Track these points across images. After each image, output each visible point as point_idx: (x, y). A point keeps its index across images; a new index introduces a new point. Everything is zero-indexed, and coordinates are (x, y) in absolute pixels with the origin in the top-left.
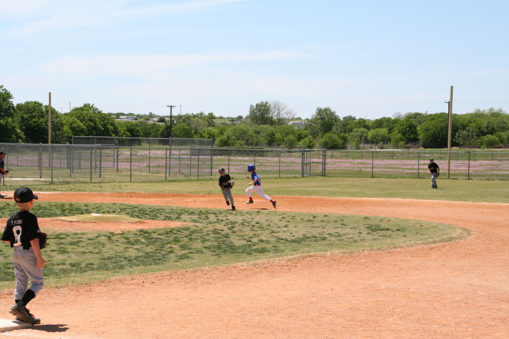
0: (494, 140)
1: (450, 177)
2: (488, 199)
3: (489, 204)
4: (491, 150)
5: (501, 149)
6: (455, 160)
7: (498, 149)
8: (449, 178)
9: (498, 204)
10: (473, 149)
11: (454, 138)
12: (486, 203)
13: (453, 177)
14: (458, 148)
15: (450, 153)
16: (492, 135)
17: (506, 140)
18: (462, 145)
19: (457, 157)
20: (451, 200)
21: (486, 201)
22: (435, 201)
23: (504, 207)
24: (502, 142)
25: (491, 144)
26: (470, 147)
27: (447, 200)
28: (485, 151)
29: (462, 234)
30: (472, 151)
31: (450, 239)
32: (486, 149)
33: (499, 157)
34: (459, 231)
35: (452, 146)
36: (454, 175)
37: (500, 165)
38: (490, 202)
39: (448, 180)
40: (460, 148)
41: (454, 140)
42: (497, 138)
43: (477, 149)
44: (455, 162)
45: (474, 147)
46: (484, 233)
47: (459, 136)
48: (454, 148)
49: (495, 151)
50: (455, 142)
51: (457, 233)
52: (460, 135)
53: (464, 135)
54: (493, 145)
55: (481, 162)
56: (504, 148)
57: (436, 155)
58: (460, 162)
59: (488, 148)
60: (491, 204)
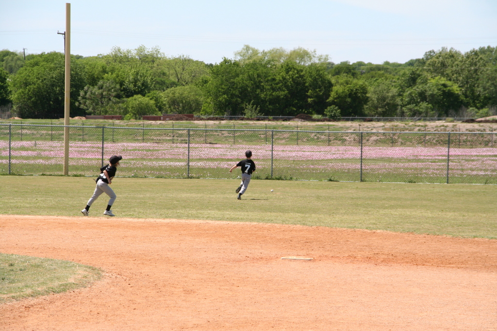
0: (146, 104)
1: (70, 173)
2: (135, 211)
3: (136, 220)
4: (141, 122)
5: (159, 122)
6: (79, 140)
7: (153, 122)
8: (67, 174)
9: (152, 220)
10: (110, 121)
11: (77, 100)
12: (131, 220)
13: (75, 173)
14: (84, 119)
15: (68, 129)
16: (144, 95)
17: (167, 106)
18: (90, 114)
19: (82, 135)
20: (69, 215)
21: (131, 216)
22: (40, 217)
23: (162, 225)
24: (160, 109)
25: (142, 113)
26: (105, 118)
27: (62, 215)
28: (131, 125)
29: (86, 277)
30: (110, 125)
31: (65, 288)
32: (133, 122)
33: (155, 135)
34: (81, 272)
35: (72, 115)
36: (76, 168)
37: (158, 150)
38: (139, 218)
39: (65, 179)
40: (87, 118)
41: (77, 104)
42: (152, 102)
43: (117, 122)
44: (79, 143)
45: (112, 118)
46: (126, 274)
47: (84, 98)
48: (76, 118)
49: (148, 125)
50: (78, 109)
51: (76, 276)
52: (87, 96)
53: (94, 94)
54: (144, 114)
55: (125, 144)
56: (163, 120)
57: (44, 132)
58: (88, 145)
59: (136, 119)
60: (140, 220)
